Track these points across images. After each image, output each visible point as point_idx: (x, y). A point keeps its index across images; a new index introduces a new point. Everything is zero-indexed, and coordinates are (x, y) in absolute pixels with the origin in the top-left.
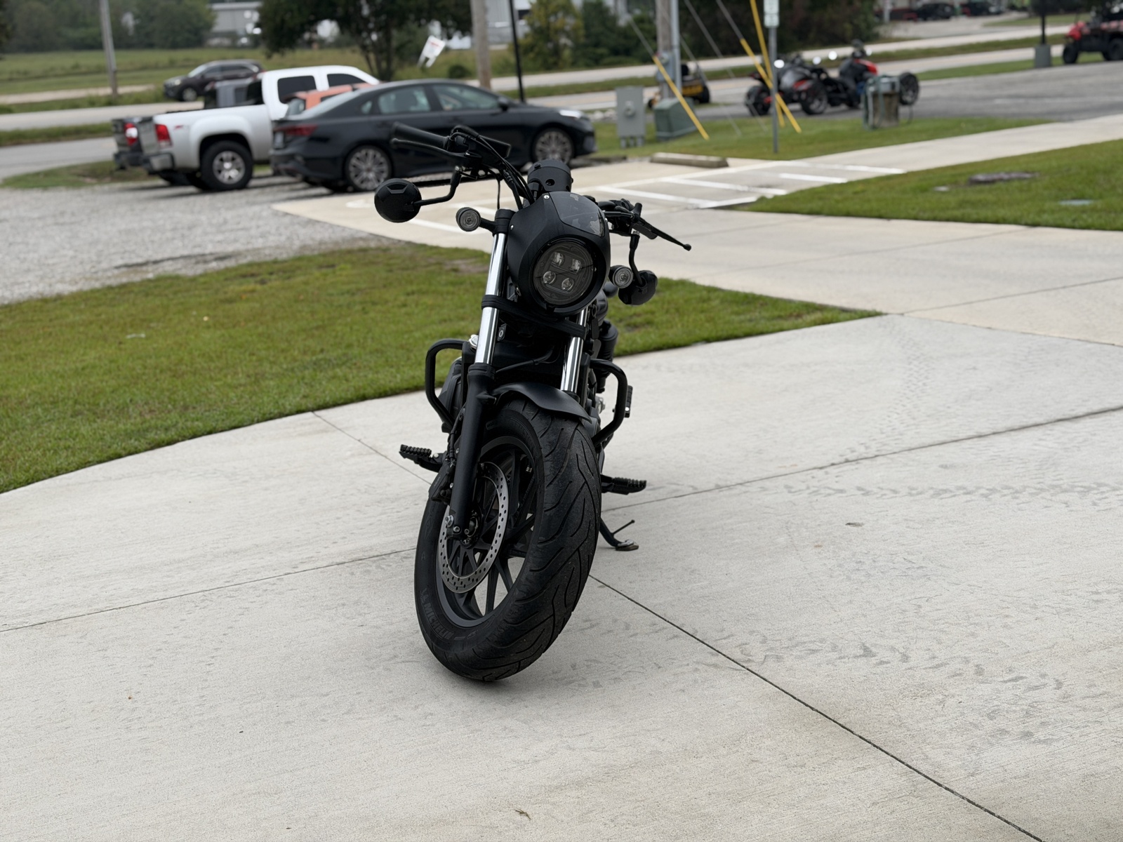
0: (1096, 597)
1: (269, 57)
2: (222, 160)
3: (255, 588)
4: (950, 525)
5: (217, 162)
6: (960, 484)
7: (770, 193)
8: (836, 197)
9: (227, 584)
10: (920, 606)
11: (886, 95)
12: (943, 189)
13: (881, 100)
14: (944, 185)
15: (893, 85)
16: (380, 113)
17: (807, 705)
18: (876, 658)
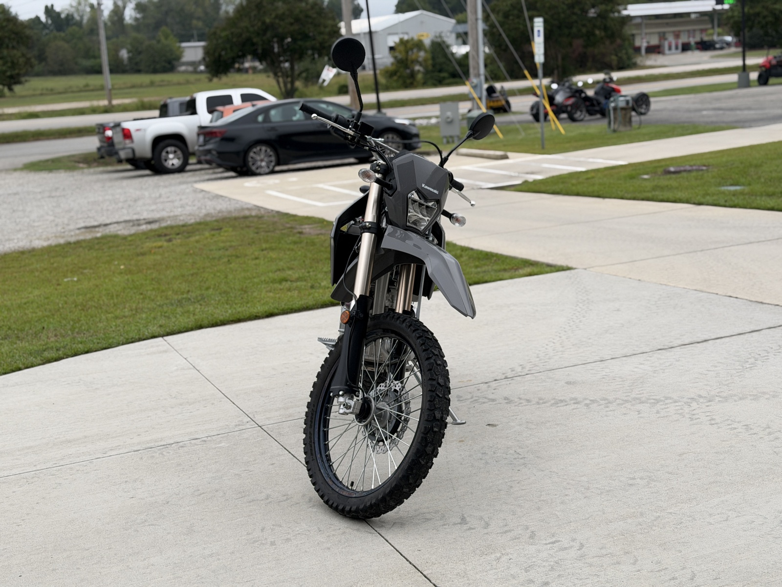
0: (631, 482)
1: (210, 80)
2: (167, 152)
3: (71, 469)
4: (556, 426)
5: (164, 154)
6: (573, 396)
7: (531, 178)
8: (574, 181)
9: (54, 466)
10: (511, 487)
11: (623, 109)
12: (646, 177)
13: (619, 112)
14: (647, 174)
15: (627, 102)
16: (270, 122)
17: (407, 560)
18: (468, 525)
